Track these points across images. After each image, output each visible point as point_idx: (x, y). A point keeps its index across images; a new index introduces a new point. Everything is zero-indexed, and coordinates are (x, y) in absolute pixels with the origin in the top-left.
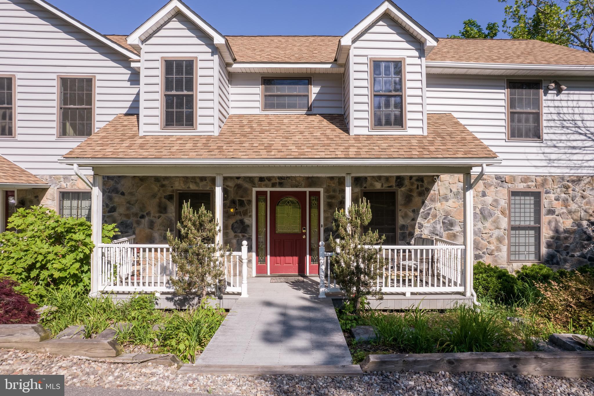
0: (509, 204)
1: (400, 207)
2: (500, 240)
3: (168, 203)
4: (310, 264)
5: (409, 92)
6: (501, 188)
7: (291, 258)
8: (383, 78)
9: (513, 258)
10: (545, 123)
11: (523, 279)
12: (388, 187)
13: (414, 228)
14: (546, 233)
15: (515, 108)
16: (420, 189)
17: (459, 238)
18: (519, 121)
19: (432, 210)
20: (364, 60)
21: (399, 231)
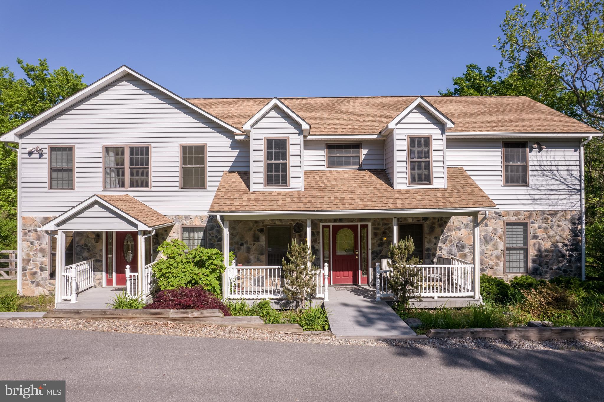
0: (505, 232)
1: (425, 235)
2: (498, 258)
3: (260, 234)
4: (361, 277)
5: (434, 159)
6: (499, 221)
7: (347, 272)
8: (416, 149)
9: (508, 270)
10: (530, 173)
11: (514, 287)
12: (417, 221)
13: (436, 250)
14: (532, 252)
15: (509, 162)
16: (440, 222)
17: (468, 257)
18: (512, 171)
19: (449, 237)
20: (404, 137)
21: (425, 253)
